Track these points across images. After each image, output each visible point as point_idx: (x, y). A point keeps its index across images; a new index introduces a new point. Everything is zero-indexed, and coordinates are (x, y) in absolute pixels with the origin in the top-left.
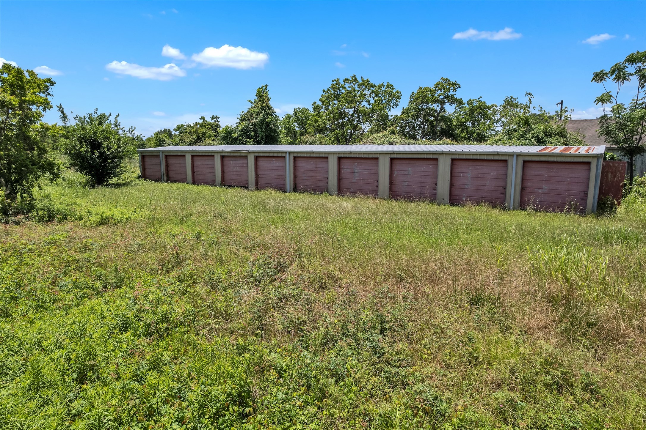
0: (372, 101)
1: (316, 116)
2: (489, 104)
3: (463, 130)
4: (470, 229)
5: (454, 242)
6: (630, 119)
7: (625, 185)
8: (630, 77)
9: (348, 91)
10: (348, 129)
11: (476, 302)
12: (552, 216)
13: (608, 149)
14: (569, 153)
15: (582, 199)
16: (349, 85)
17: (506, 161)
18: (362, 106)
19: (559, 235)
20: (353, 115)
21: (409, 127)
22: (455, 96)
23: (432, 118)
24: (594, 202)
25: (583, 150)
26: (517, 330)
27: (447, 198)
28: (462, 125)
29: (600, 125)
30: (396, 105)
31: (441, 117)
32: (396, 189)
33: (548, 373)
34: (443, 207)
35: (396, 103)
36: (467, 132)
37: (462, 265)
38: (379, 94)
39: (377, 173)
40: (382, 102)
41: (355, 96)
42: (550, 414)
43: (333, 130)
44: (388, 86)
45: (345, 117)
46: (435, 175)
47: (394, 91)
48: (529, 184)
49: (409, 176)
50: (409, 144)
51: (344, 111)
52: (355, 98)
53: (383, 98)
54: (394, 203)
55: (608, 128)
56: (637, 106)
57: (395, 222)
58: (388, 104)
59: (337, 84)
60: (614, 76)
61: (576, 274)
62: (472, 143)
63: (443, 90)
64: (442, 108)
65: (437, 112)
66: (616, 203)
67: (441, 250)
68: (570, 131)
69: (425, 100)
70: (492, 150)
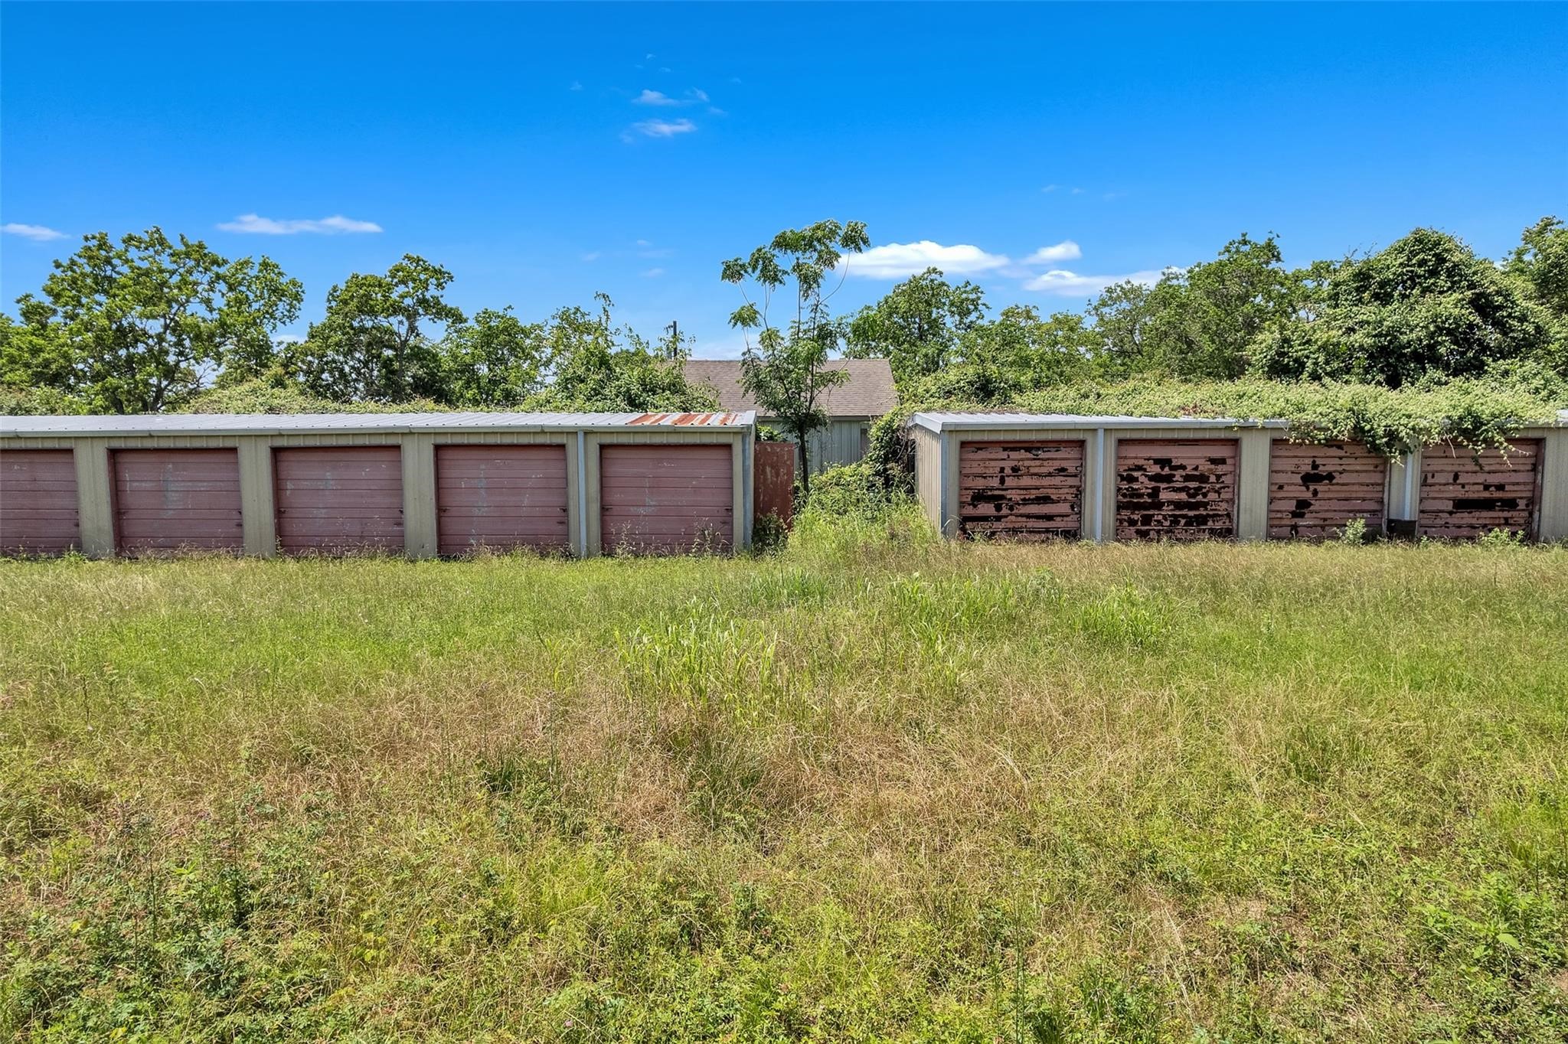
0: (219, 302)
1: (33, 334)
2: (524, 323)
3: (468, 382)
4: (487, 611)
5: (449, 646)
6: (792, 357)
7: (797, 488)
8: (785, 277)
9: (139, 268)
10: (151, 375)
11: (501, 782)
12: (668, 563)
13: (762, 420)
14: (689, 425)
15: (724, 523)
16: (143, 254)
17: (562, 447)
18: (188, 313)
19: (683, 602)
20: (161, 338)
21: (331, 372)
22: (443, 301)
23: (388, 353)
24: (745, 528)
25: (716, 420)
26: (598, 830)
27: (431, 541)
28: (467, 371)
29: (744, 370)
30: (289, 317)
31: (412, 349)
32: (294, 528)
33: (669, 911)
34: (421, 565)
35: (289, 311)
36: (479, 388)
37: (466, 700)
38: (240, 284)
39: (236, 490)
40: (250, 306)
41: (163, 284)
42: (677, 1006)
43: (97, 377)
44: (265, 265)
45: (137, 341)
46: (397, 487)
47: (282, 280)
48: (616, 497)
49: (327, 493)
50: (324, 411)
51: (132, 326)
52: (166, 290)
53: (251, 296)
54: (291, 566)
55: (756, 375)
56: (801, 335)
57: (292, 614)
58: (267, 312)
59: (100, 247)
60: (758, 272)
61: (717, 678)
62: (486, 409)
63: (411, 284)
64: (412, 329)
65: (400, 337)
66: (785, 527)
67: (415, 670)
68: (690, 380)
69: (366, 307)
70: (530, 423)
